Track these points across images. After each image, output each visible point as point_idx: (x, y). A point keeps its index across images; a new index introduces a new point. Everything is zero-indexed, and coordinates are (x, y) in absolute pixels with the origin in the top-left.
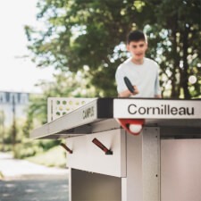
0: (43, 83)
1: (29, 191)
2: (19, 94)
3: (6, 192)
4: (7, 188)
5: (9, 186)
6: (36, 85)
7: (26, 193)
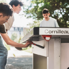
0: (30, 24)
1: (22, 61)
2: (22, 28)
3: (14, 61)
4: (15, 60)
5: (16, 59)
6: (28, 25)
7: (21, 62)
